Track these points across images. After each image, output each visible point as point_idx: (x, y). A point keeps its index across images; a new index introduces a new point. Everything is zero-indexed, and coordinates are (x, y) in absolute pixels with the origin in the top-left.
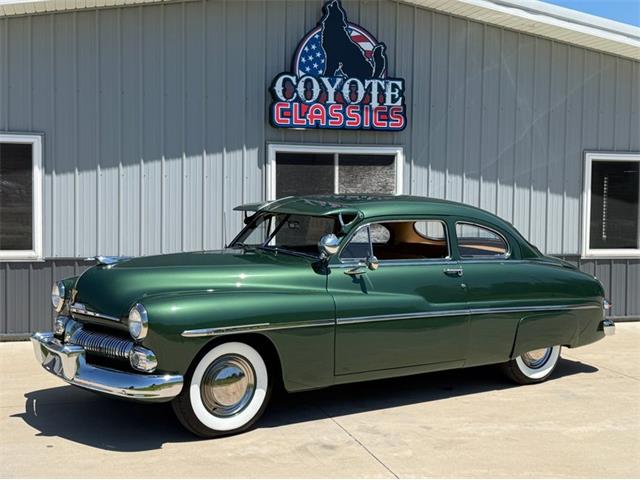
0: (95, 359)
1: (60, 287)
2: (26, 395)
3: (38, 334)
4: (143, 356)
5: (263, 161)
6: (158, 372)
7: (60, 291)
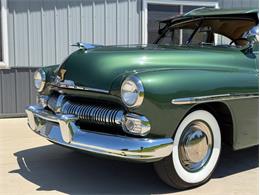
0: (86, 126)
1: (41, 73)
2: (15, 154)
3: (31, 107)
4: (137, 121)
5: (140, 8)
6: (150, 135)
7: (42, 76)
